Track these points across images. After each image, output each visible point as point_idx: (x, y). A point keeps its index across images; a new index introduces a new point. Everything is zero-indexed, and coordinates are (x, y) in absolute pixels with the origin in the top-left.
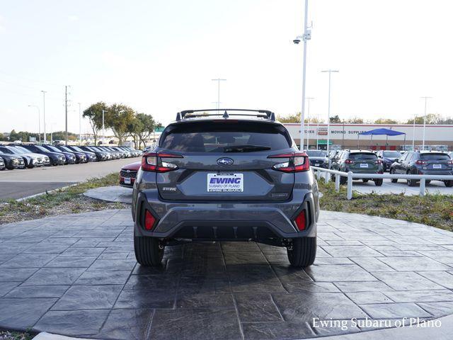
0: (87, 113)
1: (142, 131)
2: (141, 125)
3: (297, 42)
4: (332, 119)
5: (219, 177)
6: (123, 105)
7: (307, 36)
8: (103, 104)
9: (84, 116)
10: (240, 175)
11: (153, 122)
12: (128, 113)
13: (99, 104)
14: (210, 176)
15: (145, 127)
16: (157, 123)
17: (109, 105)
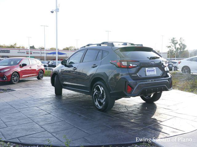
3: (52, 12)
4: (31, 47)
5: (149, 69)
7: (57, 10)
14: (146, 69)
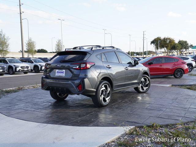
0: (152, 42)
1: (181, 49)
2: (180, 46)
5: (59, 71)
6: (169, 37)
8: (160, 38)
9: (151, 44)
10: (64, 71)
11: (188, 44)
12: (171, 41)
13: (158, 38)
14: (57, 70)
15: (182, 47)
16: (189, 45)
17: (162, 38)
